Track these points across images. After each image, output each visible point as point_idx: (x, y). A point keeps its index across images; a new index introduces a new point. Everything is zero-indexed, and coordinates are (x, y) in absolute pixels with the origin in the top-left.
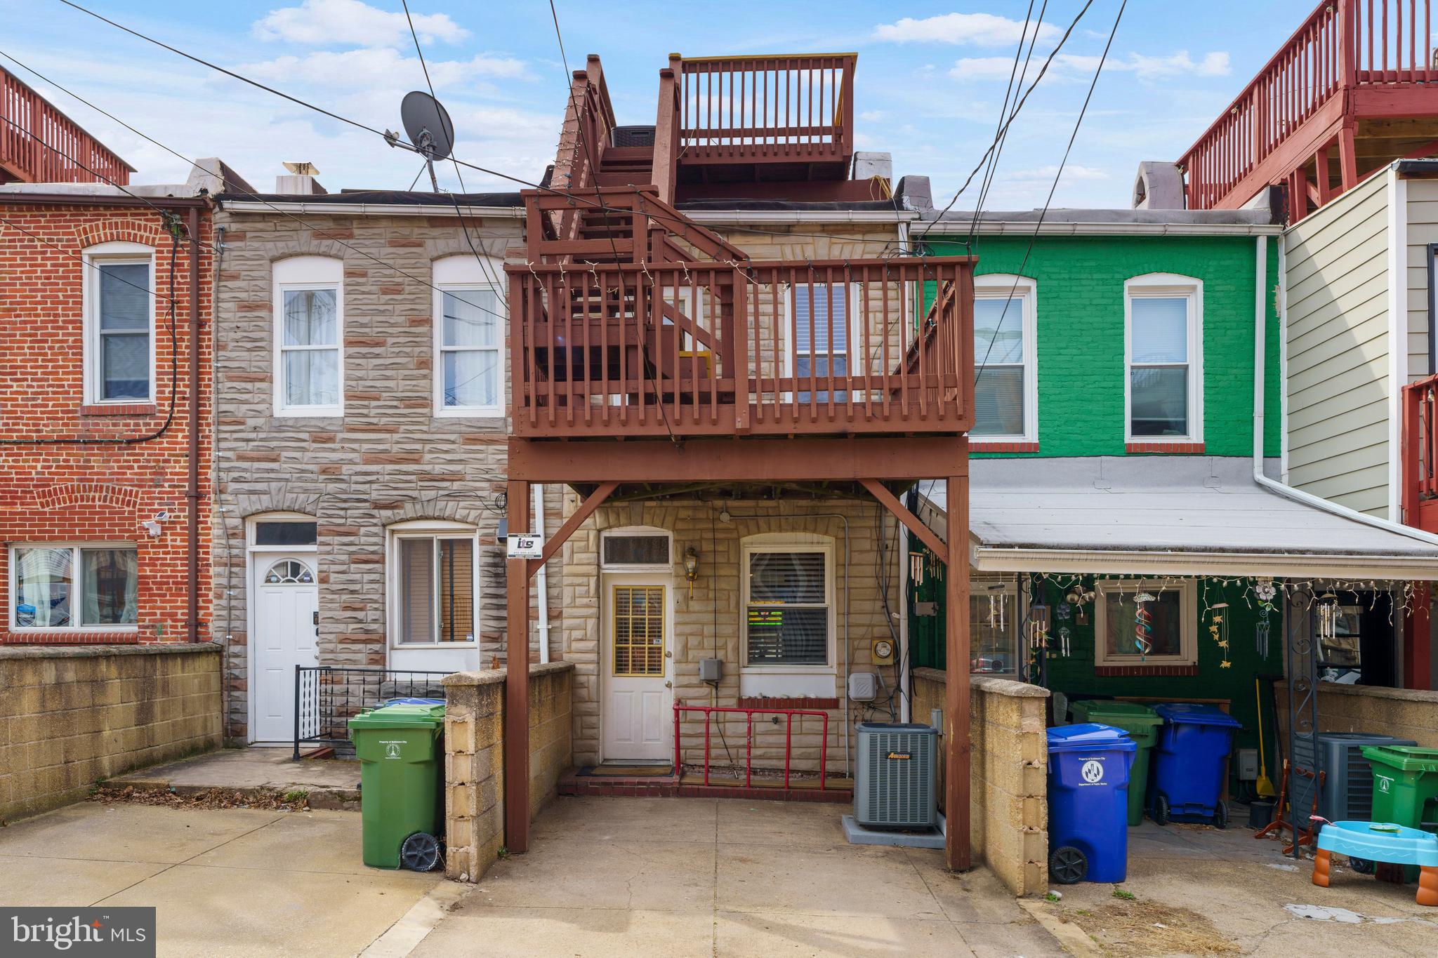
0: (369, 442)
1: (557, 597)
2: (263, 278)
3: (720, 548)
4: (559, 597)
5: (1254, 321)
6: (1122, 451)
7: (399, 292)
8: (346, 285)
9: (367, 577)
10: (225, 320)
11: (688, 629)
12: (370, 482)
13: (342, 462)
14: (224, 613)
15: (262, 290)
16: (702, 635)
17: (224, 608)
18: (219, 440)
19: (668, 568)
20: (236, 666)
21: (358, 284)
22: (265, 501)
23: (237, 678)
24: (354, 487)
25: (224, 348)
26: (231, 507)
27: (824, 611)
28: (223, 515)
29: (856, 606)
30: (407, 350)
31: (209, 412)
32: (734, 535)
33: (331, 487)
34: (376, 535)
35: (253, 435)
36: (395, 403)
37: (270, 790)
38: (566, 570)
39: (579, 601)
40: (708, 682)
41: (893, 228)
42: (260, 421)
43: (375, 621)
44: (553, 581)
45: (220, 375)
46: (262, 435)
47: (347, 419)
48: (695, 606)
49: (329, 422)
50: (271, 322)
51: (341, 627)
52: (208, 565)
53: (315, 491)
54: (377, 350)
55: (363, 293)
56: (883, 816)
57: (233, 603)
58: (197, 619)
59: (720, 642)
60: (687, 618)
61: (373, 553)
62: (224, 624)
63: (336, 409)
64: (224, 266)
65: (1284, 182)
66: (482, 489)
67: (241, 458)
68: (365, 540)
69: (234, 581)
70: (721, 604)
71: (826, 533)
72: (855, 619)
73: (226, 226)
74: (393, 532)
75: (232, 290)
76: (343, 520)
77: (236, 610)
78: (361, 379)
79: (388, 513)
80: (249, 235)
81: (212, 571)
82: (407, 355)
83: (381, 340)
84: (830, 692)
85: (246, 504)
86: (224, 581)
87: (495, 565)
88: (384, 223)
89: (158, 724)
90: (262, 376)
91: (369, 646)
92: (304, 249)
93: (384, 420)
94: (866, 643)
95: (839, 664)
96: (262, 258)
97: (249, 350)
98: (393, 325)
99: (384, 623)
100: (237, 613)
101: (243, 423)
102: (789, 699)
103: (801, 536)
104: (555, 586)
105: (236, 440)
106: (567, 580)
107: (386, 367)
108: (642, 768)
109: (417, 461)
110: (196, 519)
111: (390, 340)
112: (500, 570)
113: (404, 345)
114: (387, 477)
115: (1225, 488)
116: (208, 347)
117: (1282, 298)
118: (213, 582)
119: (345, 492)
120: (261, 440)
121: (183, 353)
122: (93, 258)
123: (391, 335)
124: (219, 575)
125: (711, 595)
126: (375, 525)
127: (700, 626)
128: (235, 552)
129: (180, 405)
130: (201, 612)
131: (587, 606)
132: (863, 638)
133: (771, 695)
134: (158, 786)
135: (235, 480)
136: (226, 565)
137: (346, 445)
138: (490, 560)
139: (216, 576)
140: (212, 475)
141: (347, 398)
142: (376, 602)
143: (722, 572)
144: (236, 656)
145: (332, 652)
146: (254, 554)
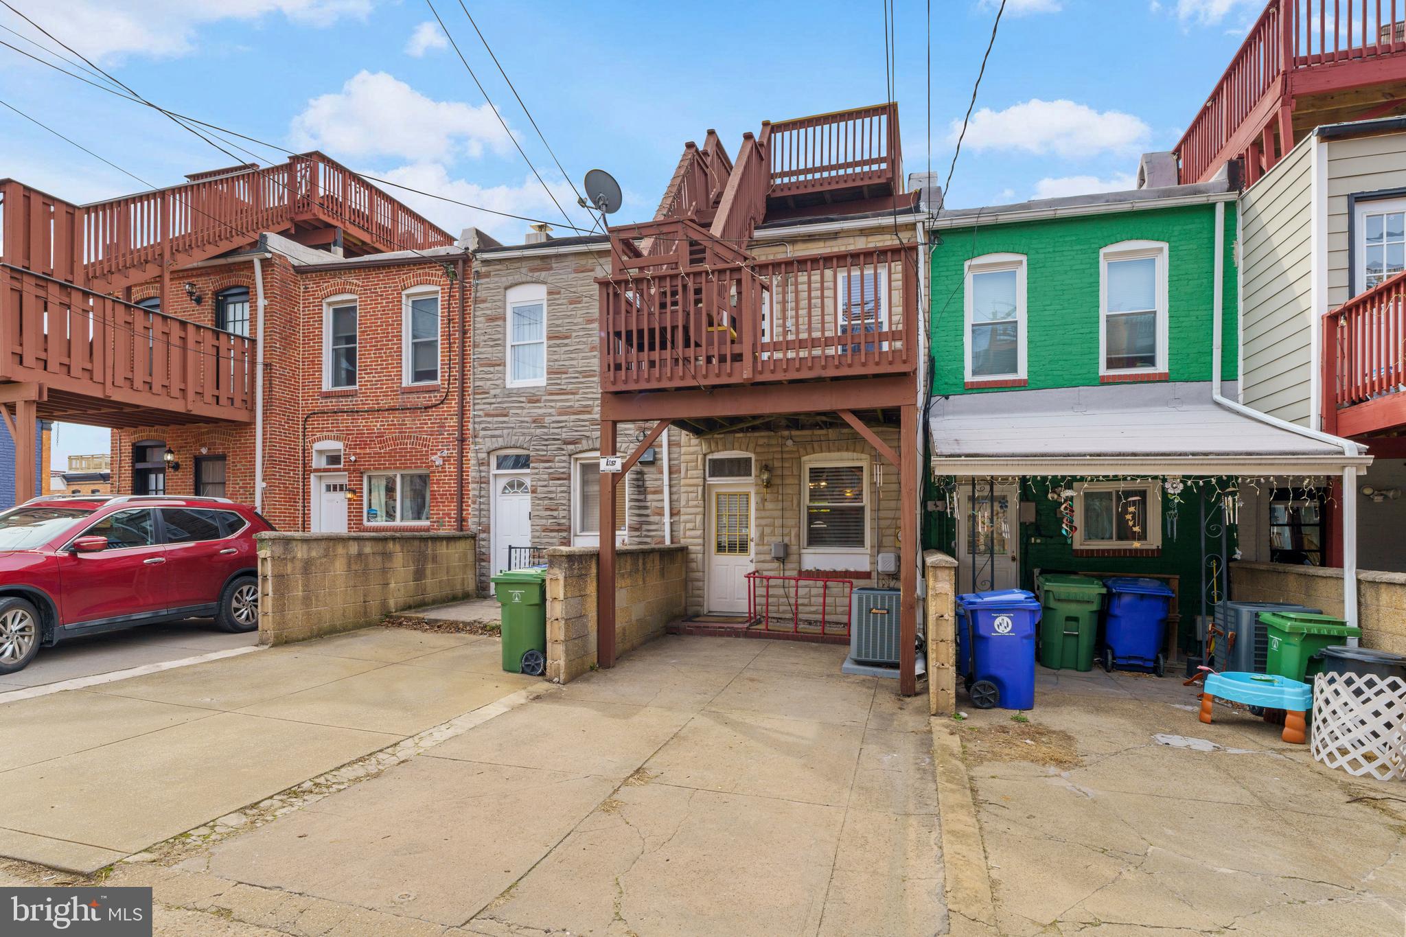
0: (561, 402)
1: (677, 501)
2: (500, 300)
3: (786, 465)
4: (678, 500)
5: (1213, 272)
6: (1097, 382)
7: (580, 302)
8: (548, 300)
9: (559, 489)
10: (479, 329)
11: (764, 522)
12: (562, 427)
13: (545, 415)
14: (477, 513)
15: (500, 308)
16: (774, 526)
17: (477, 510)
18: (474, 404)
19: (751, 480)
20: (484, 547)
21: (555, 299)
22: (501, 442)
23: (484, 554)
24: (552, 431)
25: (478, 346)
26: (481, 446)
27: (862, 509)
28: (477, 452)
29: (883, 504)
30: (584, 340)
31: (469, 387)
32: (796, 455)
33: (539, 431)
34: (564, 461)
35: (494, 400)
36: (577, 375)
37: (480, 623)
38: (683, 482)
39: (691, 503)
40: (778, 559)
41: (912, 227)
42: (497, 391)
43: (564, 517)
44: (674, 489)
45: (475, 363)
46: (499, 400)
47: (548, 387)
48: (769, 505)
49: (536, 389)
50: (505, 327)
51: (544, 522)
52: (468, 483)
53: (529, 434)
54: (566, 341)
55: (559, 305)
57: (482, 506)
58: (462, 517)
59: (786, 531)
60: (763, 514)
61: (563, 473)
62: (476, 520)
63: (541, 381)
64: (478, 295)
65: (1241, 157)
66: (629, 429)
67: (487, 415)
68: (559, 465)
69: (483, 493)
70: (787, 504)
71: (862, 452)
72: (883, 514)
73: (479, 269)
74: (577, 459)
75: (482, 309)
76: (545, 453)
77: (484, 511)
78: (556, 361)
79: (571, 447)
80: (492, 274)
81: (471, 486)
82: (584, 343)
83: (568, 334)
84: (866, 567)
85: (489, 444)
86: (477, 493)
87: (637, 480)
88: (571, 258)
89: (429, 581)
90: (498, 362)
91: (560, 534)
92: (524, 280)
93: (570, 386)
94: (891, 531)
95: (872, 547)
96: (499, 287)
97: (492, 346)
98: (576, 324)
99: (570, 519)
100: (484, 513)
101: (488, 393)
102: (835, 571)
103: (845, 454)
104: (676, 493)
105: (484, 404)
106: (683, 489)
107: (571, 352)
109: (589, 413)
110: (461, 454)
111: (574, 334)
112: (641, 483)
113: (582, 336)
114: (572, 424)
115: (1185, 407)
116: (469, 346)
117: (1239, 250)
118: (471, 493)
119: (546, 434)
120: (498, 403)
121: (455, 351)
122: (408, 296)
123: (575, 331)
124: (474, 489)
125: (780, 497)
126: (564, 455)
127: (772, 520)
128: (483, 474)
129: (453, 384)
130: (465, 513)
131: (696, 506)
132: (888, 527)
133: (822, 569)
134: (417, 618)
135: (484, 429)
136: (478, 482)
137: (547, 404)
138: (634, 476)
139: (473, 491)
140: (470, 426)
141: (549, 373)
142: (564, 505)
143: (787, 481)
144: (484, 540)
145: (538, 537)
146: (496, 476)
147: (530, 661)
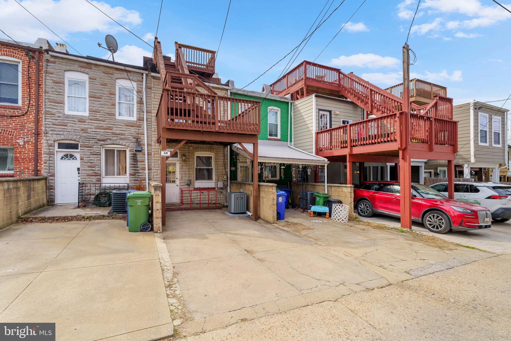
0: (96, 123)
1: (150, 165)
2: (62, 75)
3: (190, 155)
4: (151, 165)
5: (288, 117)
6: (268, 139)
7: (106, 86)
8: (89, 81)
9: (96, 159)
10: (48, 85)
11: (183, 173)
12: (97, 134)
13: (88, 128)
14: (47, 168)
15: (62, 78)
16: (186, 174)
17: (47, 166)
18: (46, 119)
19: (178, 159)
20: (52, 183)
21: (93, 82)
22: (62, 137)
23: (52, 186)
24: (92, 135)
25: (48, 93)
26: (50, 138)
27: (212, 169)
28: (47, 140)
29: (219, 168)
30: (109, 101)
31: (42, 110)
32: (193, 152)
33: (84, 134)
34: (99, 148)
35: (58, 118)
36: (105, 114)
37: (80, 216)
38: (152, 158)
39: (156, 166)
40: (187, 184)
41: (227, 90)
42: (61, 115)
43: (98, 170)
44: (149, 161)
45: (46, 100)
46: (61, 119)
47: (90, 117)
48: (184, 167)
49: (84, 117)
50: (64, 88)
51: (88, 172)
52: (42, 154)
53: (79, 135)
54: (99, 100)
55: (95, 84)
56: (237, 211)
57: (51, 165)
58: (37, 169)
59: (190, 176)
60: (183, 170)
61: (98, 152)
62: (47, 171)
63: (87, 114)
64: (48, 70)
65: (293, 93)
66: (130, 138)
67: (53, 124)
68: (95, 149)
69: (51, 159)
70: (190, 167)
71: (213, 152)
72: (219, 171)
73: (49, 59)
74: (103, 147)
75: (51, 77)
76: (88, 144)
77: (51, 167)
78: (94, 107)
79: (103, 142)
80: (57, 63)
81: (43, 156)
82: (109, 102)
83: (101, 97)
84: (214, 186)
85: (55, 137)
86: (48, 159)
87: (134, 157)
88: (102, 67)
89: (32, 200)
90: (62, 102)
91: (96, 177)
92: (76, 70)
93: (101, 118)
95: (216, 180)
96: (62, 70)
97: (56, 94)
98: (104, 94)
99: (101, 171)
100: (52, 168)
101: (54, 115)
102: (205, 188)
103: (208, 153)
104: (150, 162)
105: (52, 119)
106: (153, 161)
107: (102, 104)
108: (173, 204)
109: (111, 130)
110: (37, 141)
111: (103, 98)
112: (135, 158)
113: (108, 99)
114: (102, 133)
115: (284, 147)
116: (42, 92)
117: (293, 114)
118: (43, 159)
119: (89, 136)
120: (61, 120)
121: (33, 93)
123: (104, 96)
124: (45, 157)
125: (188, 165)
126: (99, 145)
127: (185, 172)
128: (51, 151)
129: (31, 107)
130: (39, 168)
131: (158, 167)
132: (220, 175)
133: (201, 187)
134: (41, 217)
135: (51, 130)
136: (48, 154)
137: (89, 124)
138: (132, 155)
139: (44, 157)
140: (43, 128)
141: (90, 111)
142: (99, 165)
143: (190, 160)
144: (52, 180)
145: (85, 178)
146: (57, 151)
147: (144, 226)
